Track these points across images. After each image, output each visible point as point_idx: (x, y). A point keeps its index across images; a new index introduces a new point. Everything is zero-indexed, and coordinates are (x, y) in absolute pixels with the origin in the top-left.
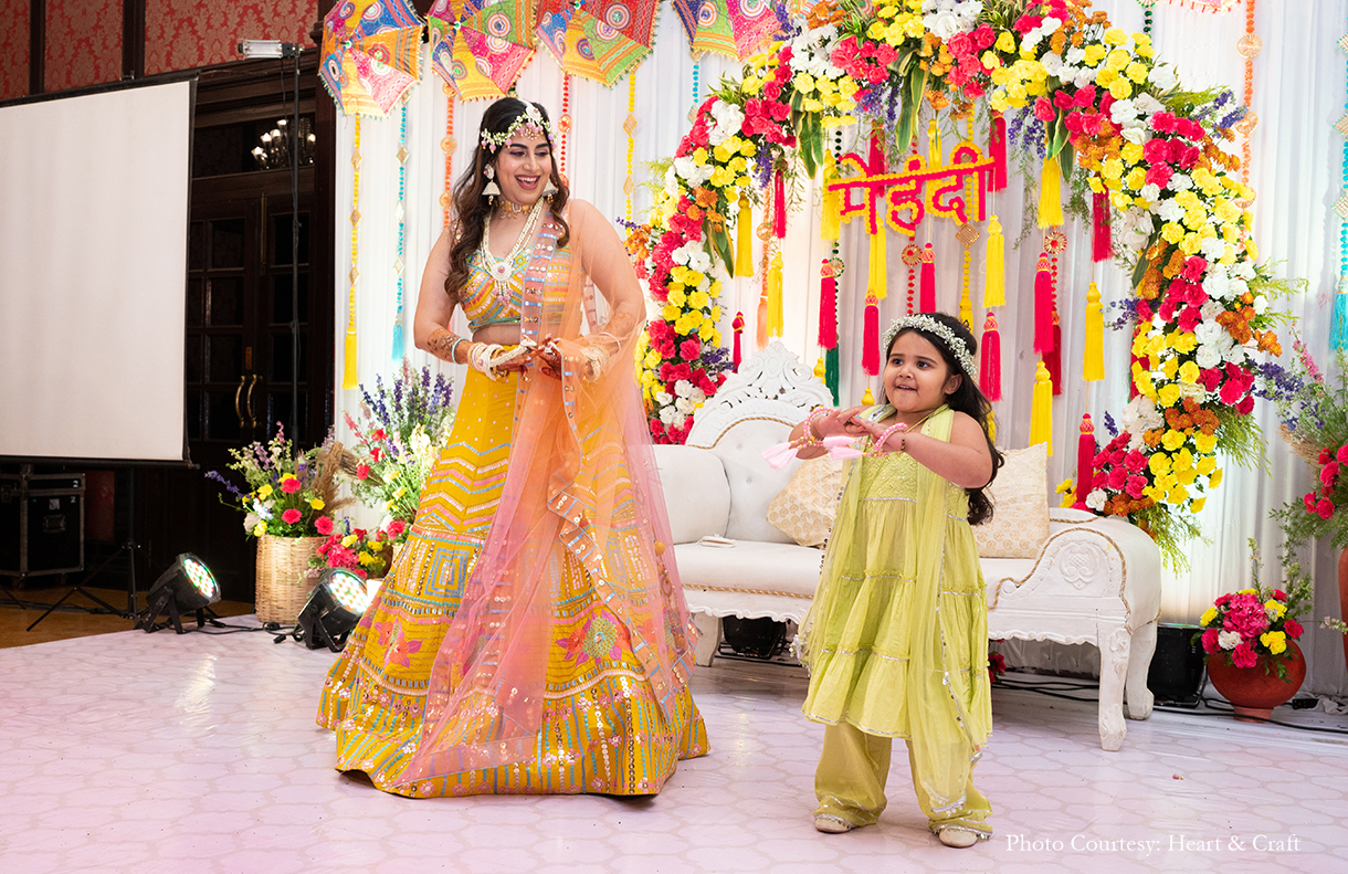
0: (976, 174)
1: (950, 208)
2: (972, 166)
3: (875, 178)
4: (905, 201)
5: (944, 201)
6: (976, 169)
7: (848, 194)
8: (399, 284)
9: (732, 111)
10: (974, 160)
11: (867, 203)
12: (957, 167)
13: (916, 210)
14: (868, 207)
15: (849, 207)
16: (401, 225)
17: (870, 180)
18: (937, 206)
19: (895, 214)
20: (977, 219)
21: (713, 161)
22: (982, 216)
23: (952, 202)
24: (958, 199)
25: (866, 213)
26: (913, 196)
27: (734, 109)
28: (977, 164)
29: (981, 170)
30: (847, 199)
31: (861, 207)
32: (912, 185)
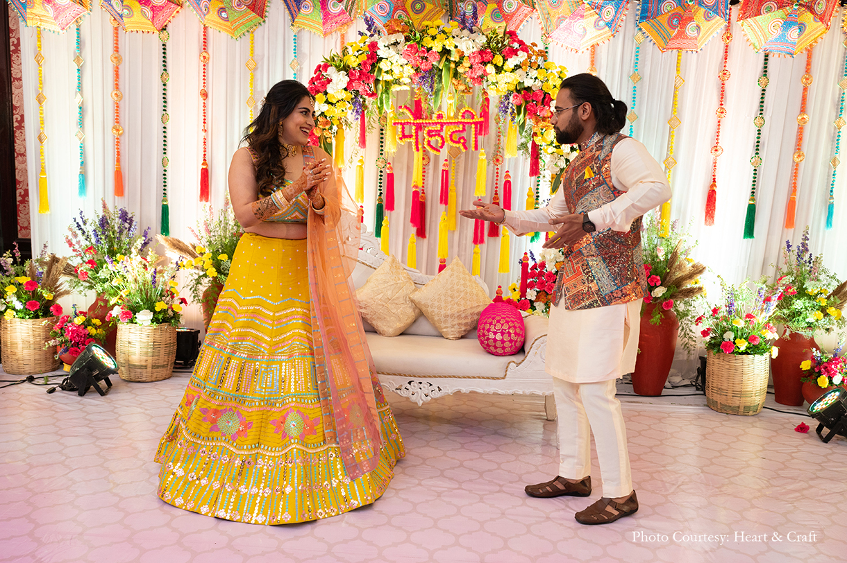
0: (473, 126)
1: (458, 142)
2: (471, 121)
3: (418, 121)
4: (435, 135)
5: (455, 137)
6: (474, 123)
7: (403, 128)
8: (81, 147)
9: (341, 75)
10: (473, 118)
11: (414, 134)
12: (463, 121)
13: (440, 141)
14: (414, 137)
15: (404, 136)
16: (80, 108)
17: (415, 122)
18: (452, 140)
19: (429, 142)
20: (474, 149)
21: (327, 102)
22: (476, 148)
23: (460, 139)
24: (463, 138)
25: (413, 140)
26: (438, 133)
27: (343, 74)
28: (474, 120)
29: (476, 123)
30: (403, 131)
31: (411, 136)
32: (438, 127)
